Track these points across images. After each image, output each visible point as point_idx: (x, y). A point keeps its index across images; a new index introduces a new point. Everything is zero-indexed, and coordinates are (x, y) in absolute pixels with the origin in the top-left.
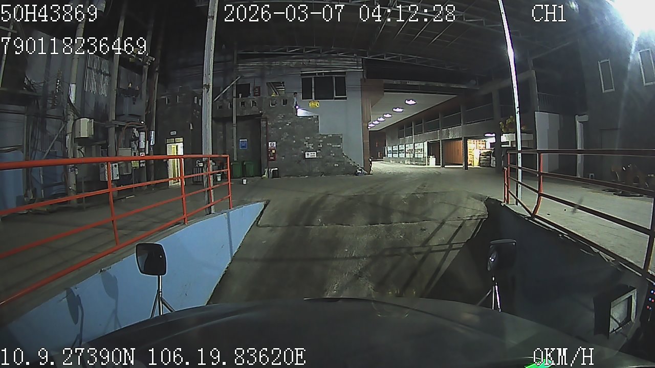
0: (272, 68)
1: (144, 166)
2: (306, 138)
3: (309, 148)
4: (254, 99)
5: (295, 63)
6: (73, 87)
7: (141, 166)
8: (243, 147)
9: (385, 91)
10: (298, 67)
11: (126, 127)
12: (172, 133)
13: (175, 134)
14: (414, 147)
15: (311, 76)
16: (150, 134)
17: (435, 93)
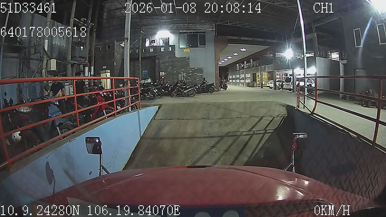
2: (182, 70)
5: (176, 26)
6: (46, 41)
8: (145, 75)
9: (229, 43)
11: (77, 64)
12: (104, 67)
13: (106, 68)
14: (245, 76)
15: (185, 34)
16: (91, 68)
17: (258, 45)
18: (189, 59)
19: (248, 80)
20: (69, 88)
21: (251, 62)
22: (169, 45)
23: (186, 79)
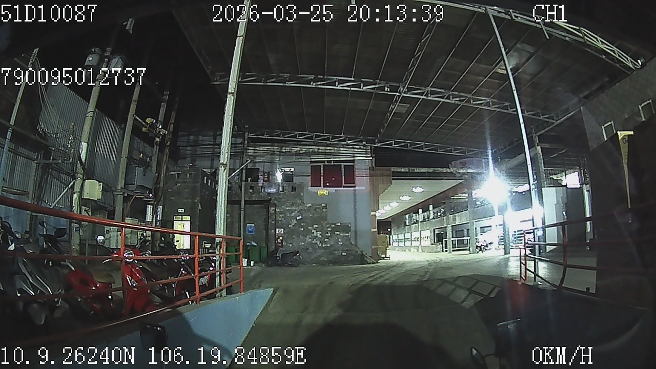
0: (283, 154)
1: (150, 239)
2: (314, 226)
3: (317, 236)
4: (263, 184)
5: (305, 149)
6: (84, 145)
8: (250, 232)
9: (393, 179)
10: (307, 154)
11: (134, 197)
12: (180, 211)
13: (183, 212)
14: (420, 235)
15: (320, 164)
16: (157, 209)
17: (442, 179)
18: (327, 208)
19: (426, 241)
20: (117, 236)
21: (429, 211)
22: (293, 181)
23: (320, 242)
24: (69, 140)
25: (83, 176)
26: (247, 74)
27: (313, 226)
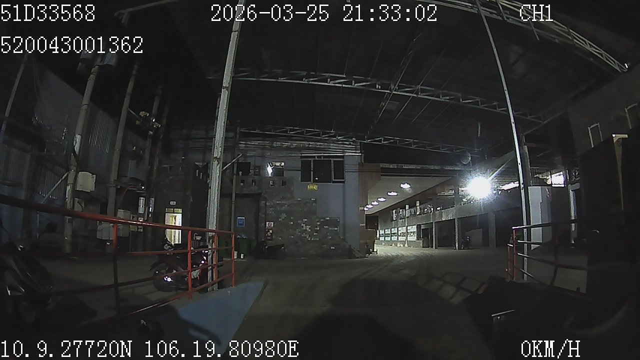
0: (273, 148)
1: (142, 230)
2: (304, 220)
3: (306, 230)
4: (254, 177)
5: (296, 144)
6: (78, 138)
7: (139, 230)
8: (239, 224)
9: (382, 175)
10: (298, 149)
11: (127, 189)
12: (172, 203)
13: (175, 204)
14: (407, 230)
15: (310, 159)
16: (150, 201)
17: (429, 176)
18: (316, 203)
19: (412, 236)
20: (110, 228)
21: (416, 207)
22: (283, 176)
23: (309, 236)
24: (64, 132)
25: (77, 169)
26: (241, 69)
27: (302, 220)
